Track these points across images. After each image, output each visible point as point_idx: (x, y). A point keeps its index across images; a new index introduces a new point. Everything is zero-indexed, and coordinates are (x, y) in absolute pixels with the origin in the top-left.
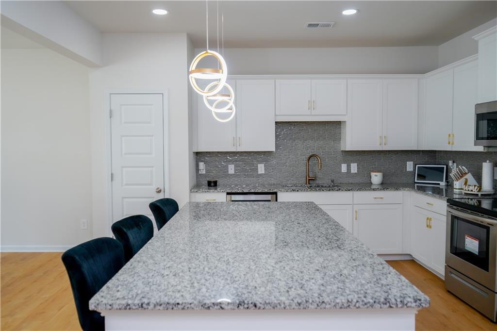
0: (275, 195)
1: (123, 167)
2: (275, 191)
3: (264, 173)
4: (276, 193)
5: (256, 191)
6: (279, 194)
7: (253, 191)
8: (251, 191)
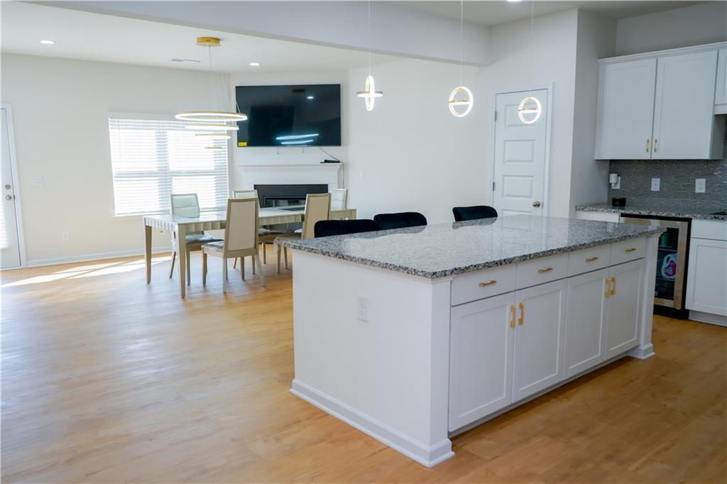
0: (687, 223)
1: (504, 176)
2: (687, 216)
3: (704, 191)
4: (689, 221)
5: (659, 215)
6: (694, 222)
7: (654, 214)
8: (651, 214)
